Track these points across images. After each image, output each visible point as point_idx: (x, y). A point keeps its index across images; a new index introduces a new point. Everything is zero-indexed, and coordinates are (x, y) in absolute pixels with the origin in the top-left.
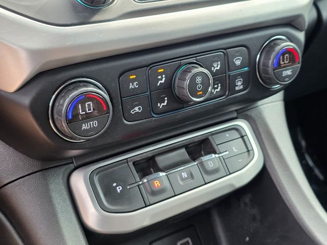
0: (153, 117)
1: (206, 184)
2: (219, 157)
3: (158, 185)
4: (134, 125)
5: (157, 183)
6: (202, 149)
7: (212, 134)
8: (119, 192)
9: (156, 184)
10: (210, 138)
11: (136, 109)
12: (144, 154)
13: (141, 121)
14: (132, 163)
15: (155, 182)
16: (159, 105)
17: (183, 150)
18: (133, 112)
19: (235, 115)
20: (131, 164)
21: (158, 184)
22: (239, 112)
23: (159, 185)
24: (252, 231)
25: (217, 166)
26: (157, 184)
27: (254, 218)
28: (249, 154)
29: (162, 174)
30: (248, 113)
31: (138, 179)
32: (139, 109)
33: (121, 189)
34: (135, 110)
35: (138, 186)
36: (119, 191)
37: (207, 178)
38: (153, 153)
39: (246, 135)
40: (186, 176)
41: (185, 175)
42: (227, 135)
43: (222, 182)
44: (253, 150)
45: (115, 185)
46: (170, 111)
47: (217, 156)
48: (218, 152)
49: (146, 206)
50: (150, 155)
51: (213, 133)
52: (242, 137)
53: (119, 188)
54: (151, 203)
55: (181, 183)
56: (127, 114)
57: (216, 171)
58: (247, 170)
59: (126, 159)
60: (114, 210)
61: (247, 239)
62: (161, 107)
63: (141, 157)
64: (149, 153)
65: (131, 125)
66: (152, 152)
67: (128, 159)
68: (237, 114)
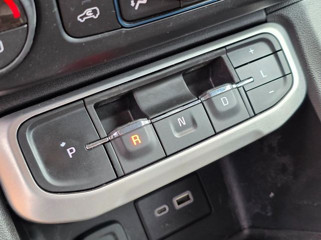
0: (123, 27)
1: (216, 134)
2: (238, 88)
3: (137, 142)
4: (86, 43)
5: (135, 138)
6: (211, 74)
7: (227, 50)
8: (71, 157)
9: (134, 141)
10: (224, 56)
11: (89, 12)
12: (114, 90)
13: (100, 36)
14: (93, 105)
15: (133, 137)
16: (133, 4)
17: (180, 79)
18: (82, 18)
19: (263, 16)
20: (91, 108)
21: (138, 139)
22: (268, 12)
23: (140, 142)
24: (279, 185)
25: (234, 103)
26: (136, 140)
27: (284, 170)
28: (285, 80)
29: (144, 122)
30: (284, 12)
31: (104, 133)
32: (94, 12)
33: (74, 151)
34: (85, 16)
35: (103, 144)
36: (70, 154)
37: (219, 125)
38: (129, 87)
39: (281, 50)
40: (184, 124)
41: (182, 121)
42: (252, 51)
43: (244, 129)
44: (291, 73)
45: (63, 144)
46: (155, 15)
47: (234, 86)
48: (236, 80)
49: (118, 178)
50: (123, 90)
51: (228, 48)
52: (275, 53)
53: (71, 151)
54: (126, 172)
55: (177, 135)
56: (70, 24)
57: (233, 111)
58: (282, 107)
59: (83, 99)
60: (63, 187)
61: (272, 195)
62: (136, 8)
63: (109, 95)
64: (121, 88)
65: (80, 44)
66: (126, 85)
67: (86, 100)
68: (267, 14)
